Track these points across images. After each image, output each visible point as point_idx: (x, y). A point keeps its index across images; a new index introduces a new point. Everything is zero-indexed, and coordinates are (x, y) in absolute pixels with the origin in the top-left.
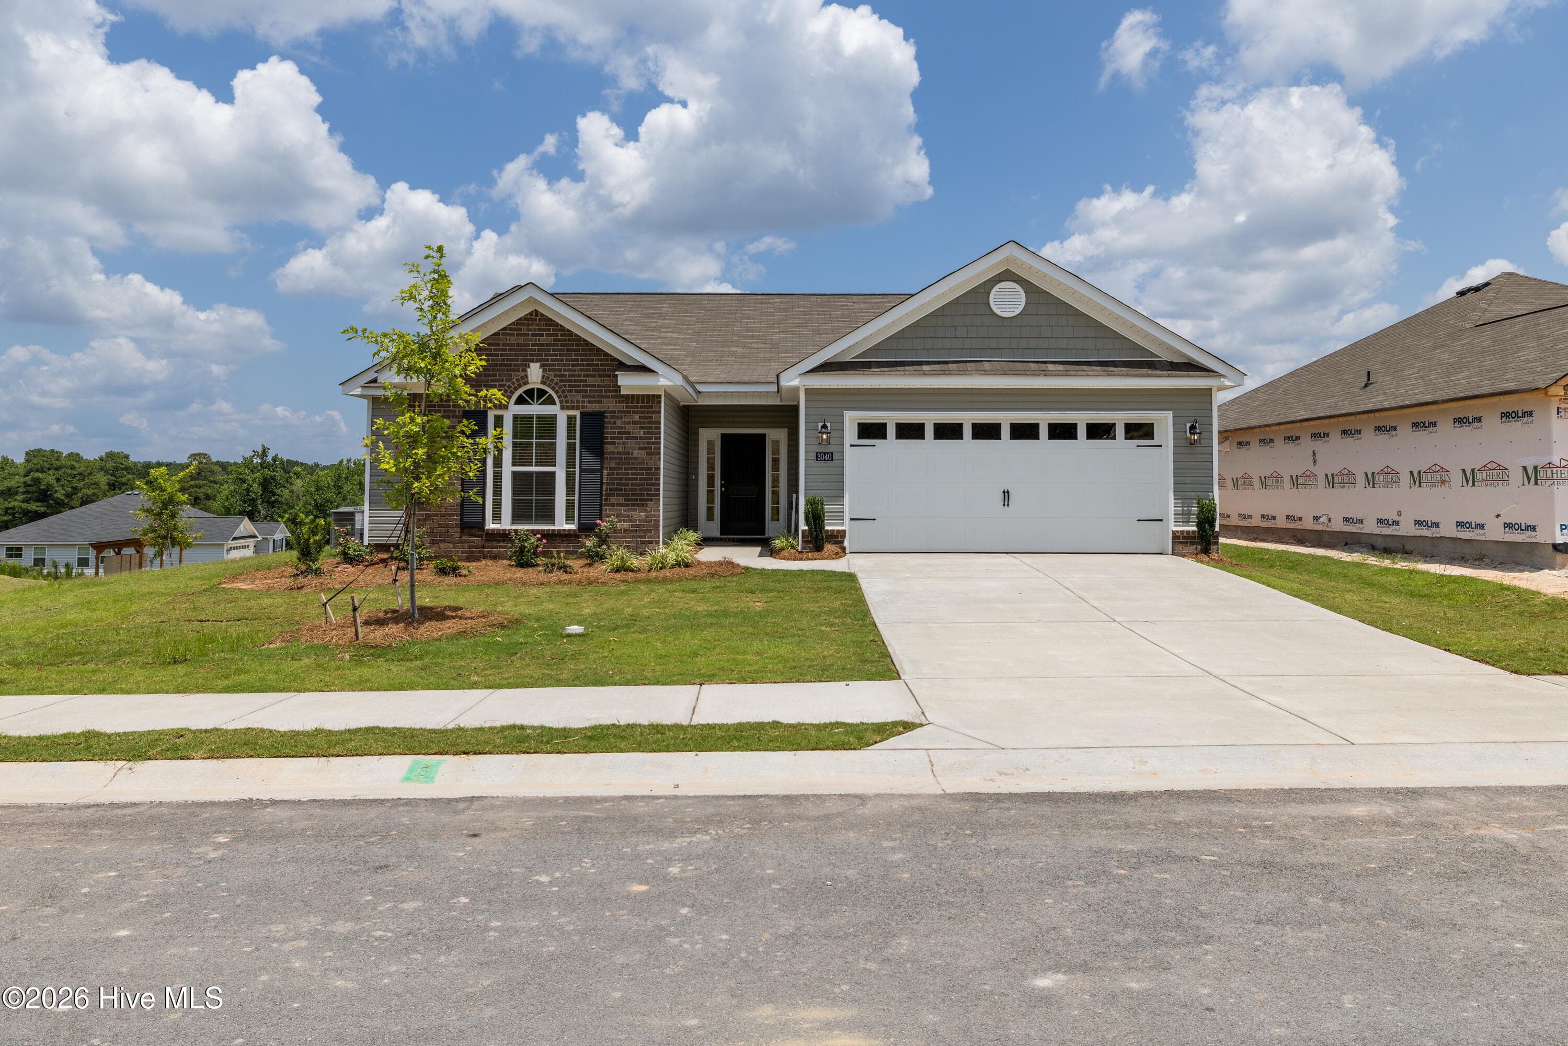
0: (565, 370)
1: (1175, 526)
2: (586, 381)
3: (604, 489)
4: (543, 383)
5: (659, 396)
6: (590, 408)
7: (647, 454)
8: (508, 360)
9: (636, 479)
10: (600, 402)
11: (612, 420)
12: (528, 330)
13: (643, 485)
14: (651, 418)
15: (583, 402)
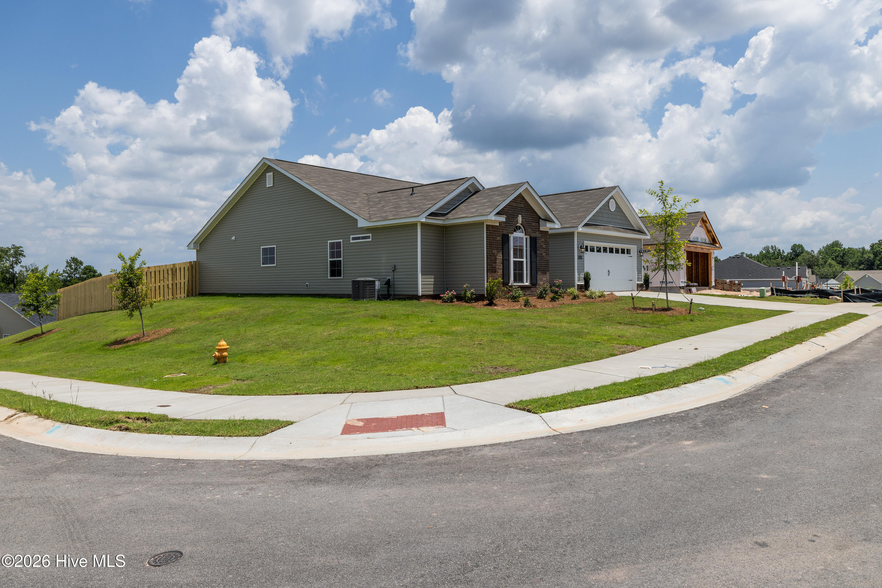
0: (526, 219)
2: (532, 224)
3: (537, 269)
4: (522, 224)
5: (548, 232)
6: (533, 235)
7: (546, 254)
8: (513, 213)
9: (544, 264)
10: (535, 233)
11: (539, 241)
12: (518, 201)
13: (545, 267)
14: (547, 240)
15: (529, 233)
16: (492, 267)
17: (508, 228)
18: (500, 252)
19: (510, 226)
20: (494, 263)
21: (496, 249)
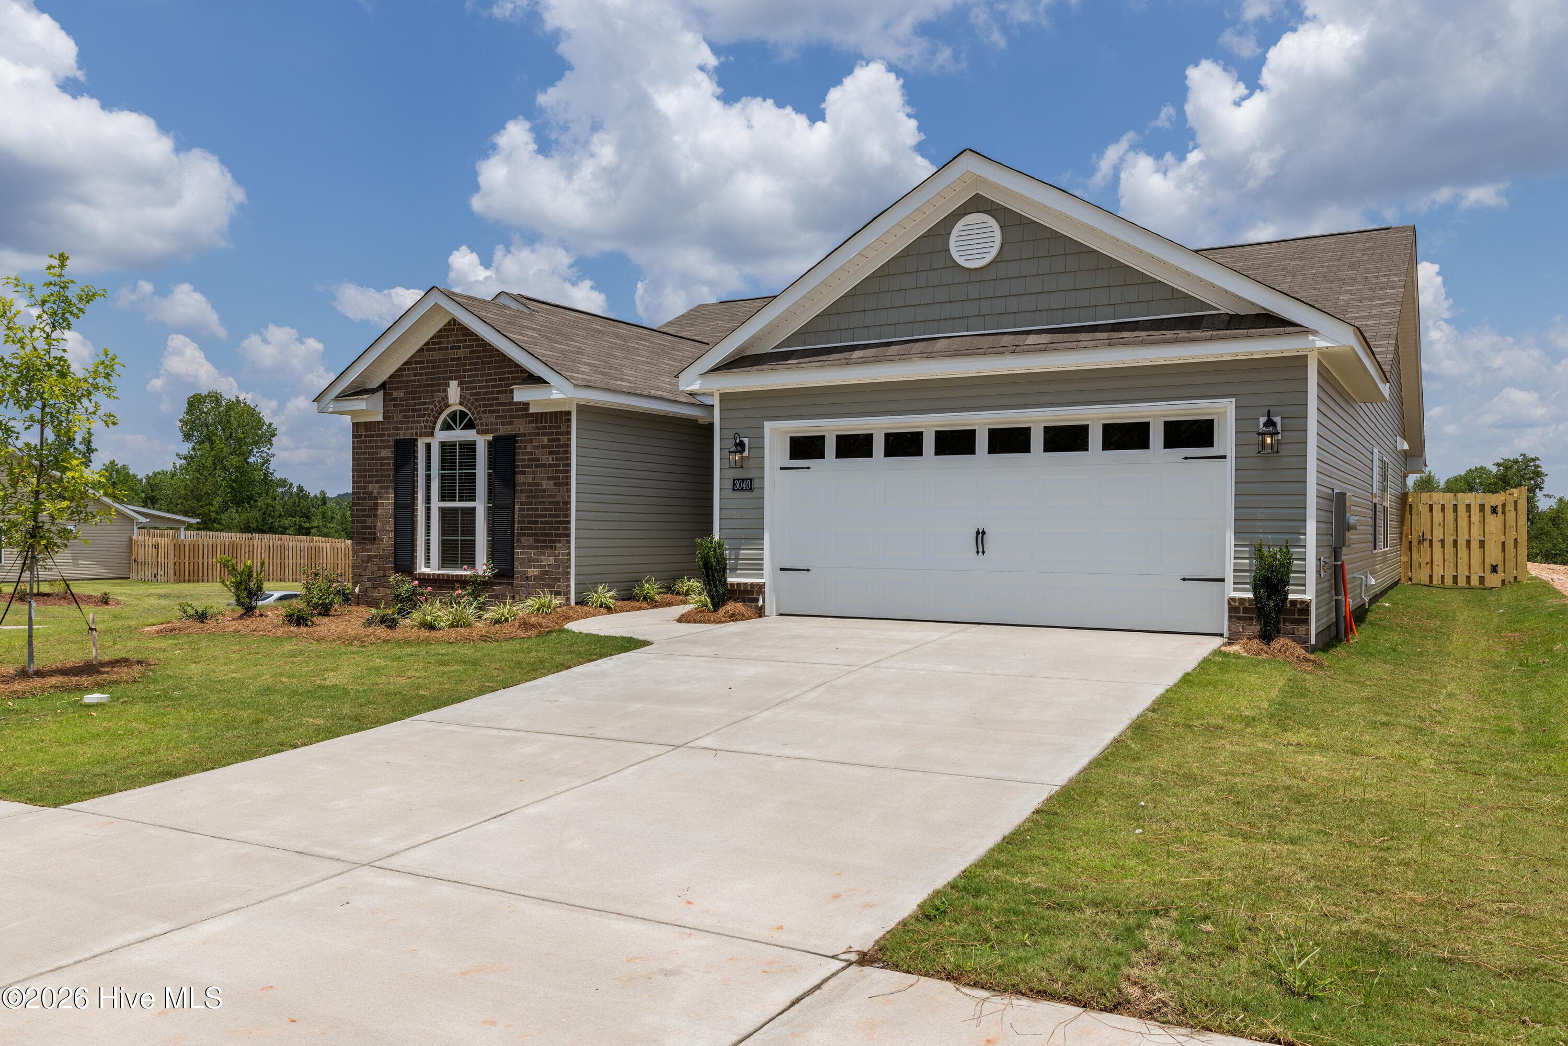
0: (480, 388)
1: (1235, 590)
2: (497, 399)
3: (516, 528)
4: (461, 403)
5: (569, 413)
6: (504, 430)
7: (556, 485)
8: (431, 379)
9: (545, 516)
10: (511, 423)
11: (523, 445)
12: (448, 342)
13: (551, 523)
14: (559, 440)
15: (496, 424)
16: (363, 527)
17: (413, 422)
18: (388, 487)
19: (419, 416)
20: (370, 516)
21: (377, 482)
